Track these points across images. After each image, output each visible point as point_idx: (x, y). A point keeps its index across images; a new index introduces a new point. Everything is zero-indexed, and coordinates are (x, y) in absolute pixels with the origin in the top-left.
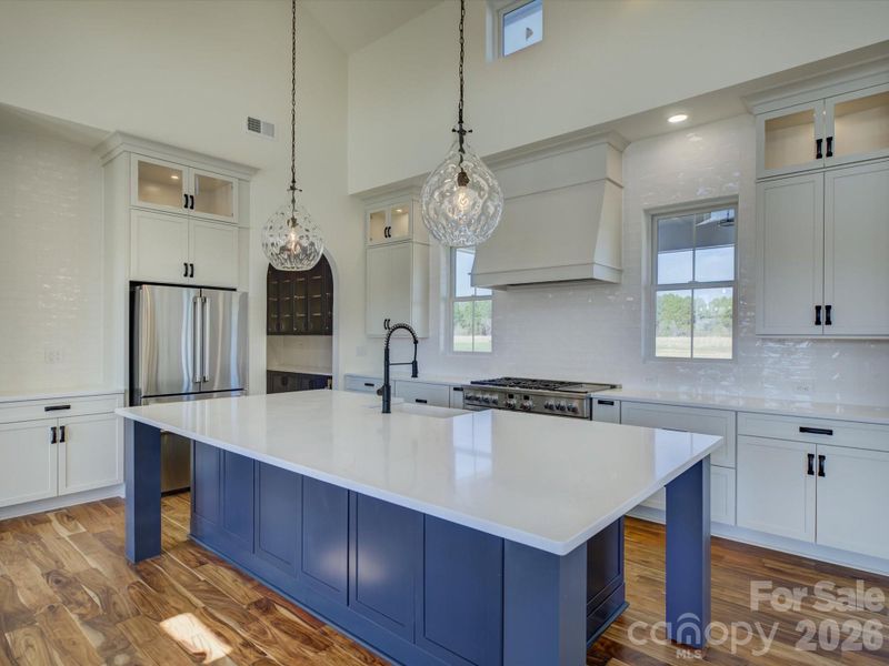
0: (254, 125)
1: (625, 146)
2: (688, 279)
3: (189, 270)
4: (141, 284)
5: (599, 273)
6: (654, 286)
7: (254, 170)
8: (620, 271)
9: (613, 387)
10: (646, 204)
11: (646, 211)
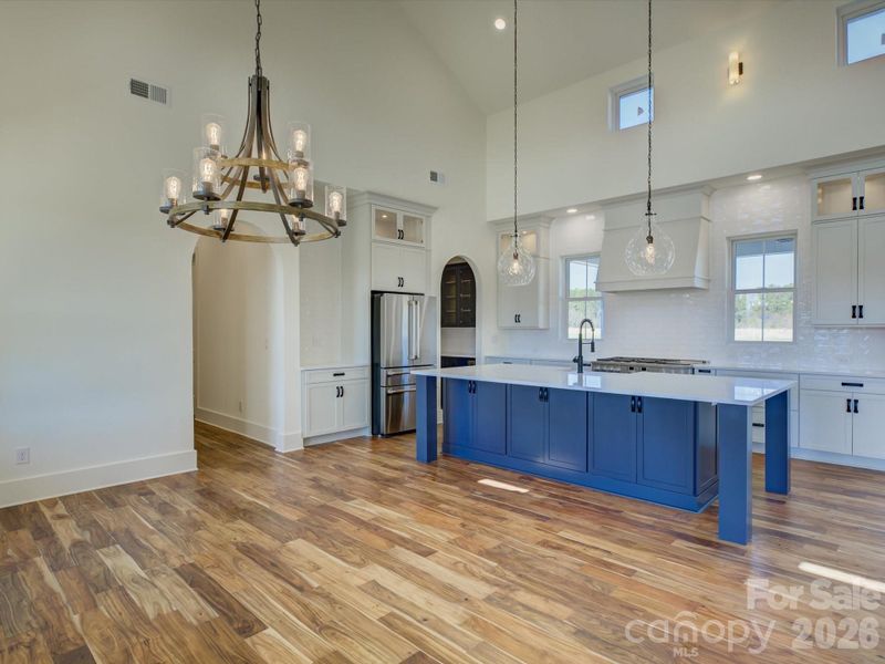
0: (434, 177)
1: (712, 193)
2: (759, 285)
3: (401, 282)
4: (382, 293)
5: (698, 284)
6: (734, 291)
7: (436, 209)
8: (709, 281)
9: (704, 362)
10: (729, 235)
11: (728, 238)
